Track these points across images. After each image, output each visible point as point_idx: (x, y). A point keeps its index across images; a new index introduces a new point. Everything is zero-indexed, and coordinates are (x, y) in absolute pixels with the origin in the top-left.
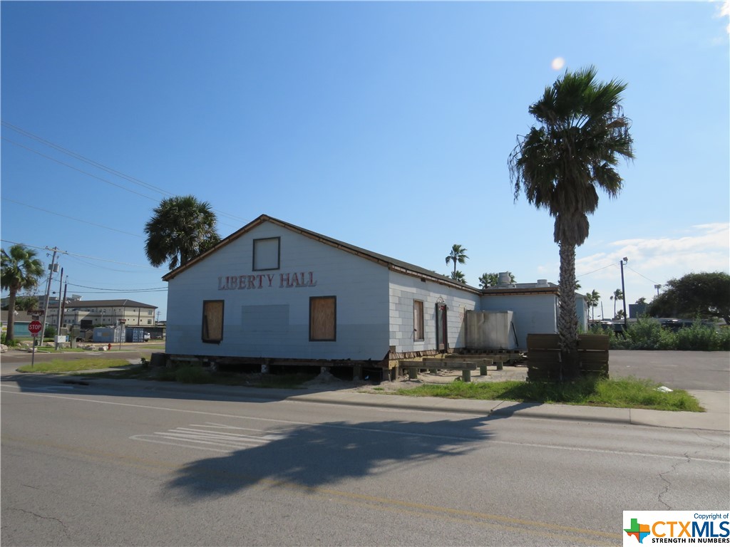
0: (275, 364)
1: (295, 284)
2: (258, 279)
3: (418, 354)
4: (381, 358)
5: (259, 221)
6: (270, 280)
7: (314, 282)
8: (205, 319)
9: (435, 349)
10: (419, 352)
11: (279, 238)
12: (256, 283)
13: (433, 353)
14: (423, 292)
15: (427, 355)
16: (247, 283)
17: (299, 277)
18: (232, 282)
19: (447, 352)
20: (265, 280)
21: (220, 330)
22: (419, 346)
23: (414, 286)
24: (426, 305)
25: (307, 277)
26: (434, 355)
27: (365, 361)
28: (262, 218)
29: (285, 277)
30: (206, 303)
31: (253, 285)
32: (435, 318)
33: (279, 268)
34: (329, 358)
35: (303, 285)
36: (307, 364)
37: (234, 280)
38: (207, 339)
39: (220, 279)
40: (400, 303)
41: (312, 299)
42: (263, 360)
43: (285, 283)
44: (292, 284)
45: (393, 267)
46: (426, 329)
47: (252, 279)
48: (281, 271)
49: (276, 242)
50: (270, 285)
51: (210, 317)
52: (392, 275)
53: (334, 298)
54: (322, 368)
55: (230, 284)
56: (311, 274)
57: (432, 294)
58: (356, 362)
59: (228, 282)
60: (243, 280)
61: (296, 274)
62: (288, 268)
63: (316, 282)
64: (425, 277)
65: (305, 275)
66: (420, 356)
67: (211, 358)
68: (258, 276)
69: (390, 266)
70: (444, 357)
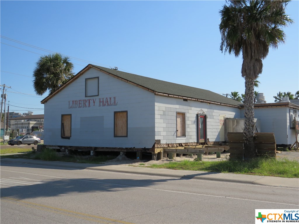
0: (97, 150)
1: (106, 104)
2: (88, 102)
3: (180, 145)
4: (151, 147)
5: (87, 68)
6: (94, 102)
7: (116, 103)
8: (62, 125)
9: (196, 141)
10: (181, 144)
11: (98, 78)
12: (87, 104)
13: (195, 144)
14: (185, 107)
15: (189, 146)
16: (82, 104)
17: (109, 100)
18: (75, 104)
19: (207, 144)
20: (91, 102)
21: (70, 131)
22: (182, 140)
23: (177, 104)
24: (187, 115)
25: (113, 100)
26: (195, 146)
27: (142, 148)
28: (89, 66)
29: (101, 100)
30: (63, 116)
31: (86, 105)
32: (196, 123)
33: (98, 95)
34: (124, 147)
35: (111, 105)
36: (113, 150)
37: (76, 102)
38: (64, 136)
39: (69, 102)
40: (164, 115)
41: (115, 113)
42: (91, 148)
43: (101, 104)
44: (105, 105)
45: (157, 93)
46: (188, 130)
47: (85, 102)
48: (100, 97)
49: (97, 80)
50: (94, 105)
51: (65, 124)
52: (157, 98)
53: (126, 112)
54: (121, 153)
55: (74, 105)
56: (115, 98)
57: (193, 108)
58: (138, 149)
59: (73, 104)
60: (80, 102)
61: (107, 98)
62: (103, 95)
63: (117, 102)
64: (186, 98)
65: (111, 99)
66: (182, 146)
67: (66, 147)
68: (88, 100)
69: (155, 92)
70: (204, 147)
